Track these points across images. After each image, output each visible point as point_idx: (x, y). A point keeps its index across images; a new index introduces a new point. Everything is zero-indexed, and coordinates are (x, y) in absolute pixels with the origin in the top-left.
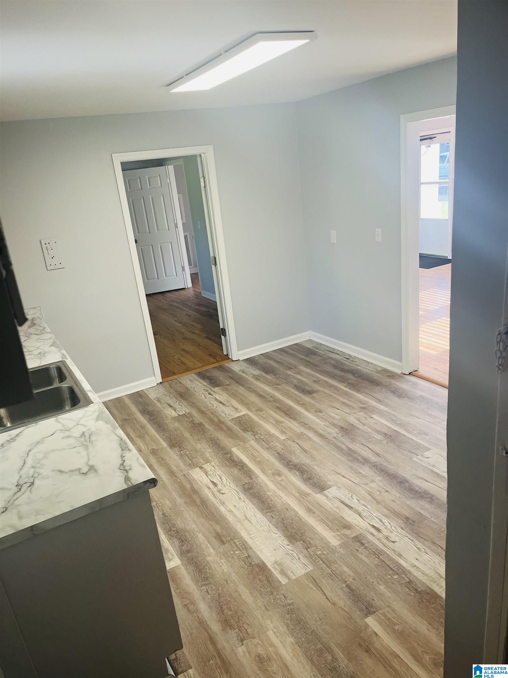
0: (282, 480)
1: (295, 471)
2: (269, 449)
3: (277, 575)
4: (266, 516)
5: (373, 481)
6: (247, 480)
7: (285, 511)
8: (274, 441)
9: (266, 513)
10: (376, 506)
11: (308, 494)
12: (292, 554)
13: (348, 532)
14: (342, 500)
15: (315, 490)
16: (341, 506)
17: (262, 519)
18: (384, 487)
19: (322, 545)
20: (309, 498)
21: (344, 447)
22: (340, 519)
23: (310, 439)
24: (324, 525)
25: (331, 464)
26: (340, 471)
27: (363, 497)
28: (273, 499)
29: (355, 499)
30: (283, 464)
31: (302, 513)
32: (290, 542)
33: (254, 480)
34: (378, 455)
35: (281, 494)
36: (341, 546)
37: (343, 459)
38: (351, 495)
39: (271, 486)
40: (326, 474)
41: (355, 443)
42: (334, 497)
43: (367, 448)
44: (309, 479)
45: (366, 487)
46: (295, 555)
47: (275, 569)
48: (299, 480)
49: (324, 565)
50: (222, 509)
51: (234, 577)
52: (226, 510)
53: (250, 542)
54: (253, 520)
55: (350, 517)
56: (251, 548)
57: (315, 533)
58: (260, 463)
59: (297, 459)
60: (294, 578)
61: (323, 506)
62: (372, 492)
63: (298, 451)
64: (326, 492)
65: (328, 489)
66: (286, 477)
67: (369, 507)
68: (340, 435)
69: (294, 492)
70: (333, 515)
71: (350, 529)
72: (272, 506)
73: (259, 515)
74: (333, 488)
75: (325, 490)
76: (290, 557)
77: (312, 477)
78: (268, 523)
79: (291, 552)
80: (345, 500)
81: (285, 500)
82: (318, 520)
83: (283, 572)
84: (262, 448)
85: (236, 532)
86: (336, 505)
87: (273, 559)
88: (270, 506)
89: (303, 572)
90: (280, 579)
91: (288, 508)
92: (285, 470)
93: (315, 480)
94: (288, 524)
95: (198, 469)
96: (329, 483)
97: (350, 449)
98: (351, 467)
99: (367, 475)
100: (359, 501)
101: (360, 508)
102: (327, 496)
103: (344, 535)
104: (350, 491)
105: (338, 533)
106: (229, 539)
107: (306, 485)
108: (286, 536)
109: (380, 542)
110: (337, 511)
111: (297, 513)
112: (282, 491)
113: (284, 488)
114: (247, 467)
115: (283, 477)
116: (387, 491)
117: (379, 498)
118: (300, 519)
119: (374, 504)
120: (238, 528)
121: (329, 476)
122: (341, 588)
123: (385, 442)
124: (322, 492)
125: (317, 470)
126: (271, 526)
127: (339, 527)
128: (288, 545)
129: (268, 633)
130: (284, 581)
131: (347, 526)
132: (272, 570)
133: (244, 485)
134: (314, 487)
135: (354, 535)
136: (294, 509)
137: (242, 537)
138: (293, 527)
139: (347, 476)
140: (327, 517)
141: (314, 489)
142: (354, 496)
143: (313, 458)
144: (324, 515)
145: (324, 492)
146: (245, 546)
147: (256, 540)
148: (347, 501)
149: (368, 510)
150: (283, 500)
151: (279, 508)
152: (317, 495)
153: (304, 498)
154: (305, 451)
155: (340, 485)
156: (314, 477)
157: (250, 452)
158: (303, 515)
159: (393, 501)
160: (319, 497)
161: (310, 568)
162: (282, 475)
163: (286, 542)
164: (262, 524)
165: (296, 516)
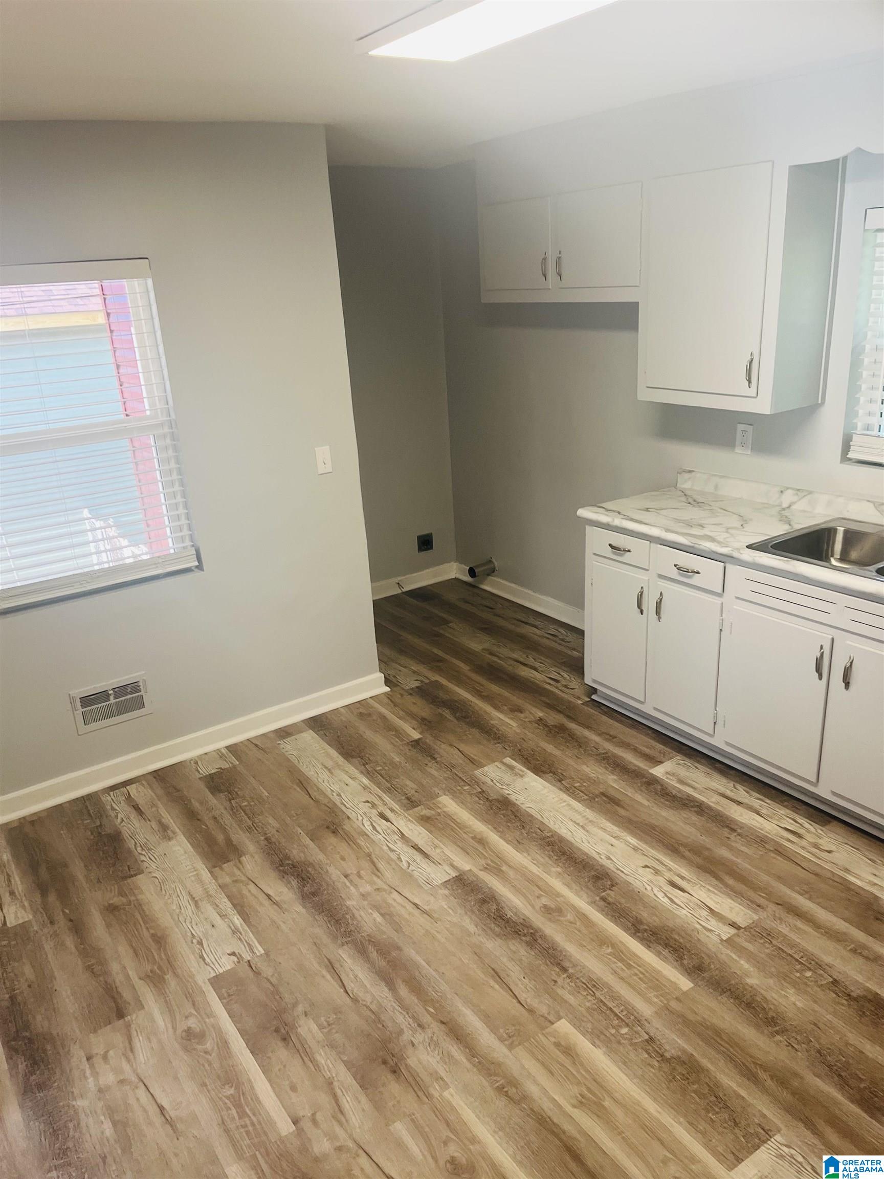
0: (538, 897)
1: (514, 918)
2: (591, 986)
3: (517, 764)
4: (550, 831)
5: (364, 896)
6: (612, 895)
7: (522, 840)
8: (585, 1013)
9: (552, 836)
10: (374, 850)
11: (485, 869)
12: (502, 785)
13: (426, 812)
14: (427, 860)
15: (472, 878)
16: (430, 849)
17: (557, 826)
18: (348, 884)
19: (462, 797)
20: (483, 862)
21: (403, 991)
22: (433, 829)
23: (487, 1018)
24: (458, 820)
25: (439, 936)
26: (422, 920)
27: (391, 865)
28: (547, 859)
29: (404, 861)
30: (544, 937)
31: (493, 837)
32: (507, 798)
33: (598, 896)
34: (332, 967)
35: (534, 869)
36: (438, 796)
37: (410, 952)
38: (410, 868)
39: (557, 884)
40: (451, 911)
41: (373, 1007)
42: (440, 864)
43: (350, 986)
44: (484, 901)
45: (380, 883)
46: (498, 784)
47: (521, 770)
48: (504, 899)
49: (460, 776)
50: (633, 841)
51: (571, 762)
52: (624, 838)
53: (565, 796)
54: (571, 825)
55: (418, 834)
56: (561, 789)
57: (471, 810)
58: (602, 940)
59: (514, 952)
60: (496, 763)
61: (459, 849)
62: (373, 875)
63: (515, 974)
64: (454, 874)
65: (449, 880)
66: (533, 906)
67: (385, 848)
68: (407, 1035)
69: (511, 873)
70: (443, 834)
71: (422, 816)
72: (547, 848)
73: (563, 832)
74: (440, 882)
75: (453, 878)
76: (504, 782)
77: (480, 904)
78: (546, 821)
79: (504, 787)
80: (421, 860)
81: (525, 857)
82: (467, 828)
83: (511, 768)
84: (610, 988)
85: (591, 807)
86: (438, 851)
87: (526, 779)
88: (548, 846)
89: (486, 768)
90: (514, 762)
91: (518, 844)
92: (538, 921)
93: (473, 898)
94: (513, 821)
95: (743, 924)
96: (446, 892)
97: (391, 985)
98: (398, 929)
99: (371, 911)
100: (398, 858)
101: (400, 847)
102: (452, 866)
103: (430, 808)
104: (411, 876)
105: (439, 811)
106: (596, 799)
107: (490, 888)
108: (515, 804)
109: (384, 801)
110: (436, 842)
111: (501, 837)
112: (533, 873)
113: (532, 881)
114: (626, 929)
115: (538, 904)
116: (346, 876)
117: (365, 864)
118: (495, 828)
119: (375, 854)
120: (589, 813)
121: (446, 907)
122: (442, 756)
123: (300, 1008)
124: (461, 875)
125: (468, 921)
126: (539, 817)
127: (436, 819)
128: (509, 794)
129: (517, 725)
130: (508, 760)
131: (425, 820)
132: (524, 769)
133: (613, 886)
134: (476, 883)
135: (416, 809)
136: (508, 844)
137: (579, 802)
138: (504, 817)
139: (410, 907)
140: (453, 831)
141: (475, 879)
142: (405, 865)
143: (478, 954)
144: (458, 835)
145: (457, 874)
146: (570, 791)
147: (556, 799)
148: (418, 857)
149: (388, 843)
150: (529, 858)
151: (534, 843)
152: (469, 869)
153: (492, 861)
154: (496, 975)
155: (426, 888)
156: (474, 905)
157: (638, 972)
158: (492, 833)
159: (343, 859)
160: (465, 864)
161: (477, 773)
162: (542, 909)
163: (513, 797)
164: (553, 819)
165: (502, 832)
